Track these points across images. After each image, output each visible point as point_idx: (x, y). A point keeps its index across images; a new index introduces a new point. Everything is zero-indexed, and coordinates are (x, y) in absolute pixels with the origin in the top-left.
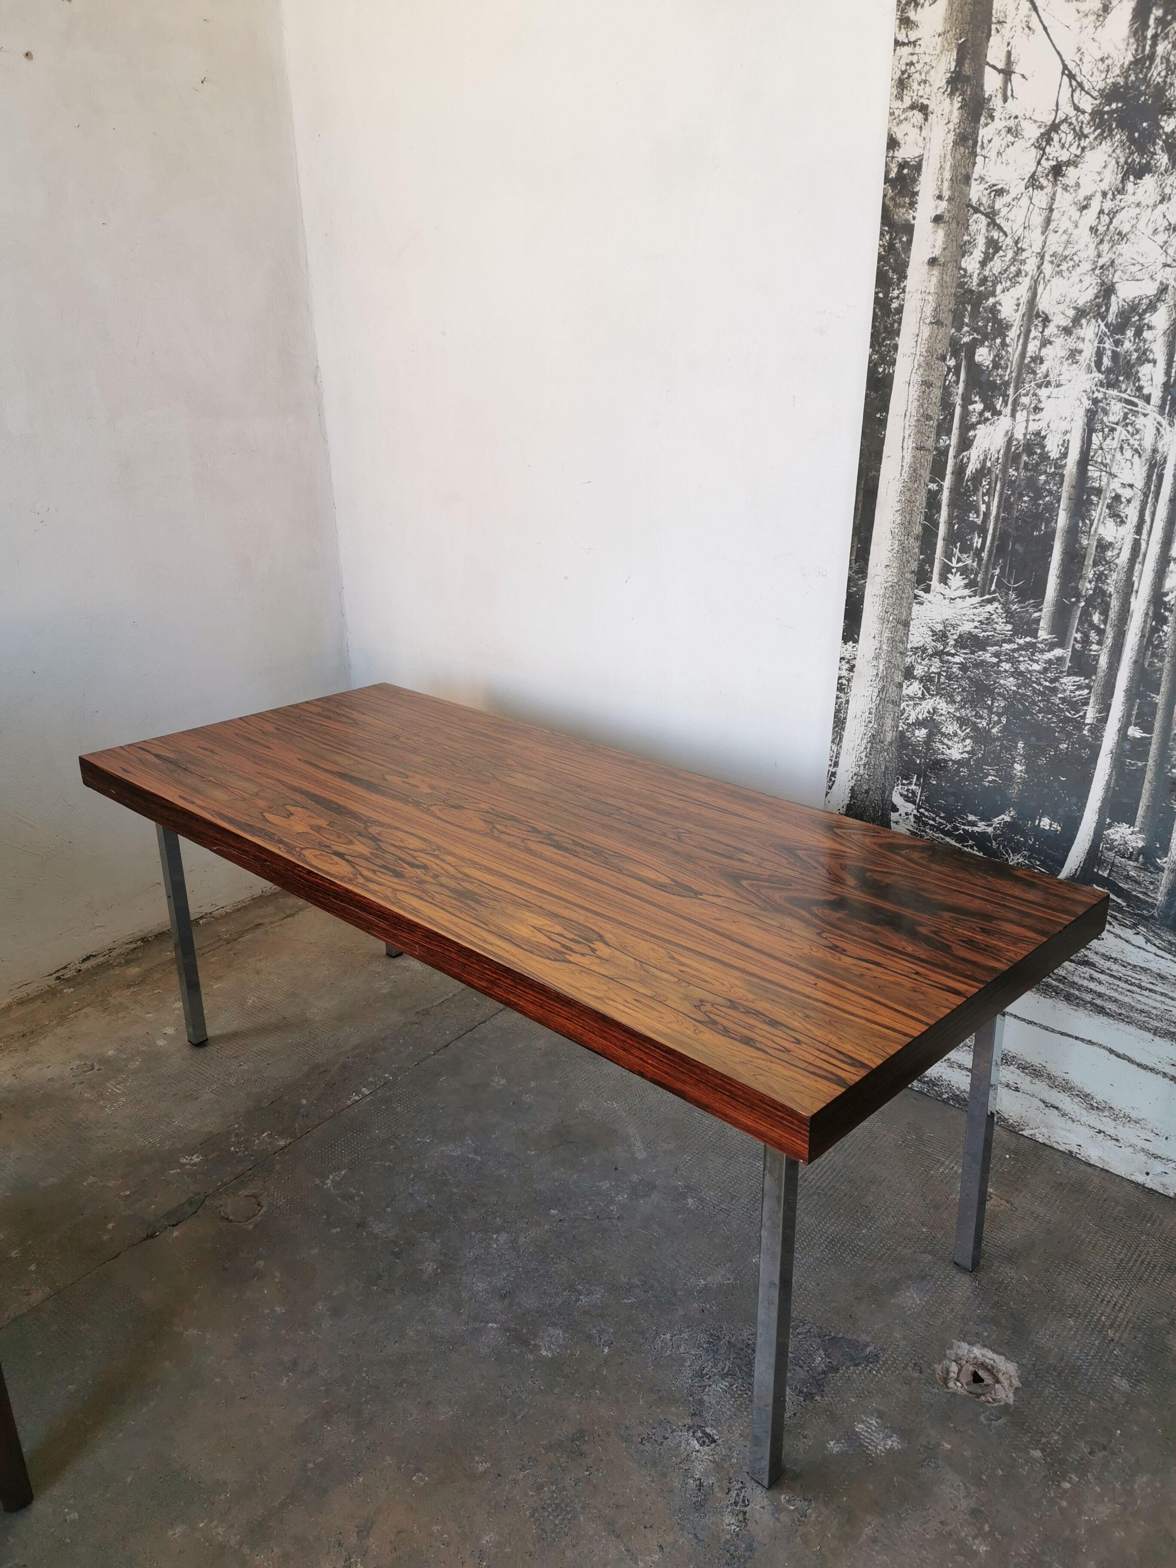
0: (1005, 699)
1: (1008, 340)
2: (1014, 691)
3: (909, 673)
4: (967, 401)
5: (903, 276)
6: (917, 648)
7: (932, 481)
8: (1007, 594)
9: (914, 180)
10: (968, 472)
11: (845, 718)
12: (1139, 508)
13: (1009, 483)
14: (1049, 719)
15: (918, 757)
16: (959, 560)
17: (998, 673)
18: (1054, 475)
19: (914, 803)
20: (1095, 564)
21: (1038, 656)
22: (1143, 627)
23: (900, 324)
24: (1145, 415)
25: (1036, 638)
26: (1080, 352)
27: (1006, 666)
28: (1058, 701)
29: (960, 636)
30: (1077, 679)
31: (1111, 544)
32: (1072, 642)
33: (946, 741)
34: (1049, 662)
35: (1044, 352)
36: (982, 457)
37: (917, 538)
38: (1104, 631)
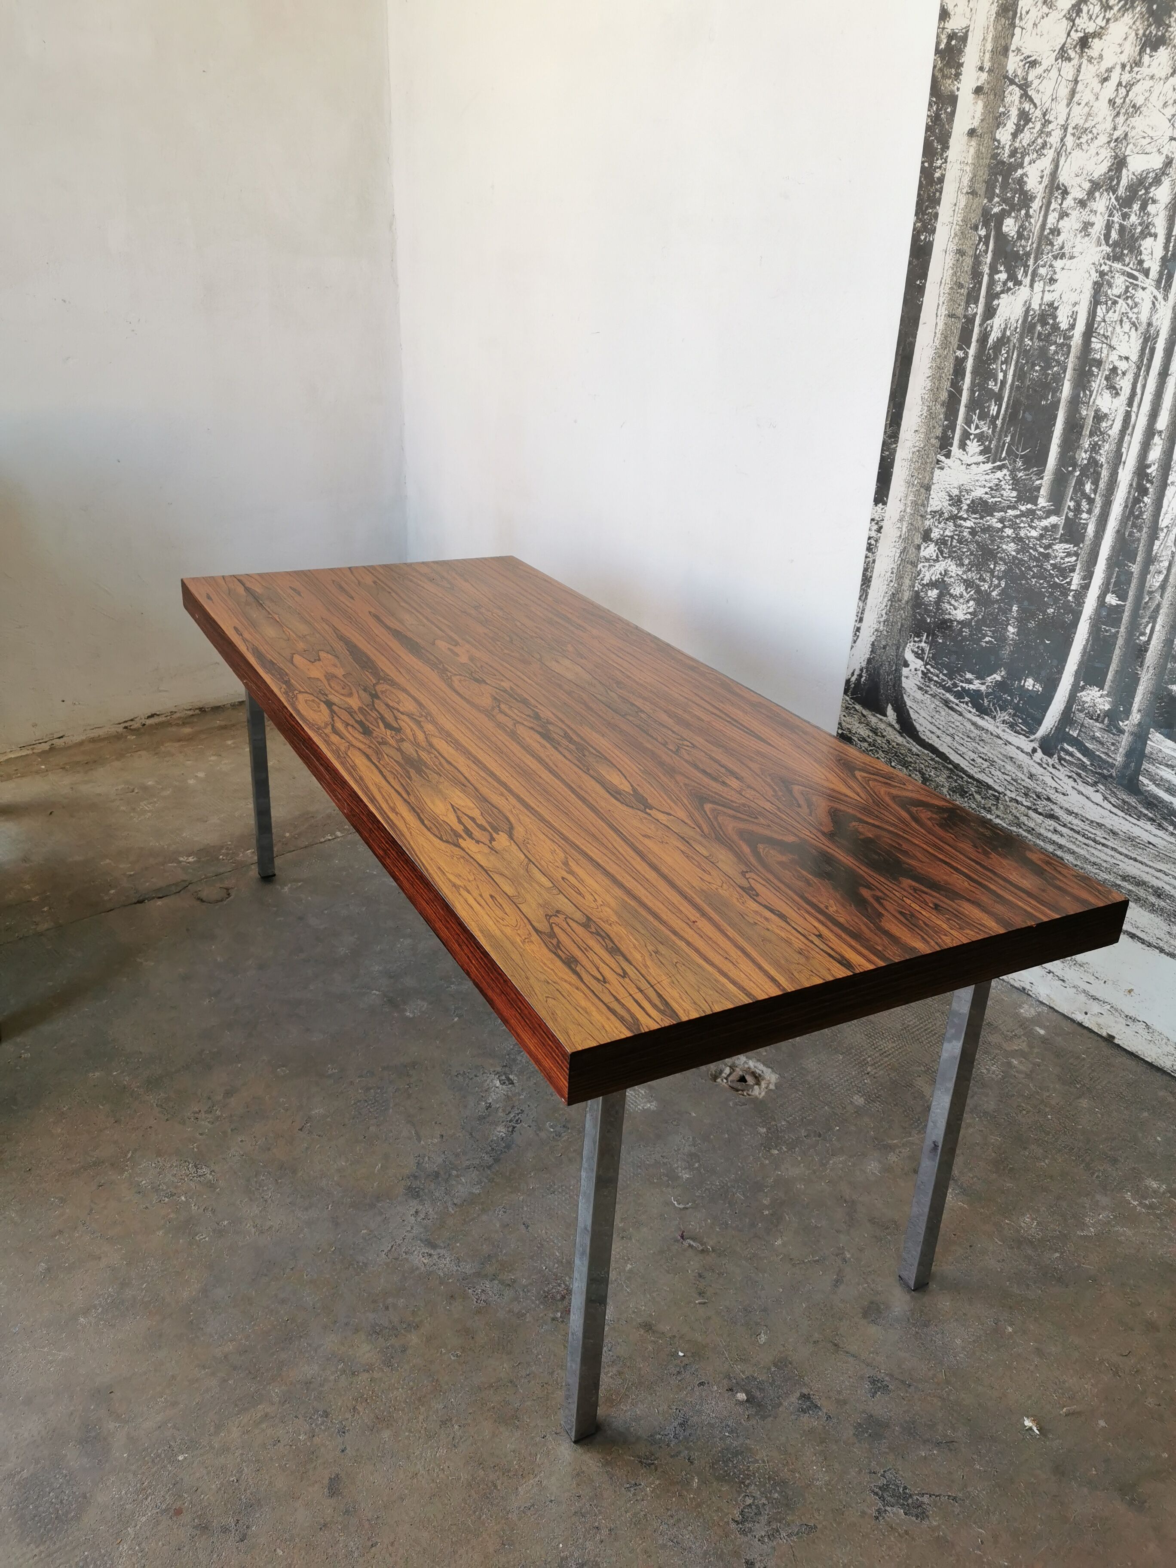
0: (1006, 564)
1: (1031, 211)
2: (1013, 556)
3: (926, 536)
4: (994, 270)
5: (945, 147)
6: (935, 512)
7: (960, 348)
8: (1015, 461)
9: (960, 51)
10: (990, 341)
11: (871, 577)
12: (1132, 380)
13: (1024, 352)
14: (1041, 584)
15: (928, 616)
16: (977, 427)
17: (1002, 538)
18: (1062, 345)
19: (922, 659)
20: (1091, 435)
21: (1036, 523)
22: (1127, 498)
23: (941, 193)
24: (1144, 289)
25: (1036, 505)
26: (1092, 224)
27: (1009, 532)
28: (1049, 567)
29: (973, 501)
30: (1067, 546)
31: (1106, 415)
32: (1066, 510)
33: (953, 602)
34: (1045, 529)
35: (1062, 224)
36: (1003, 326)
37: (942, 405)
38: (1094, 499)
